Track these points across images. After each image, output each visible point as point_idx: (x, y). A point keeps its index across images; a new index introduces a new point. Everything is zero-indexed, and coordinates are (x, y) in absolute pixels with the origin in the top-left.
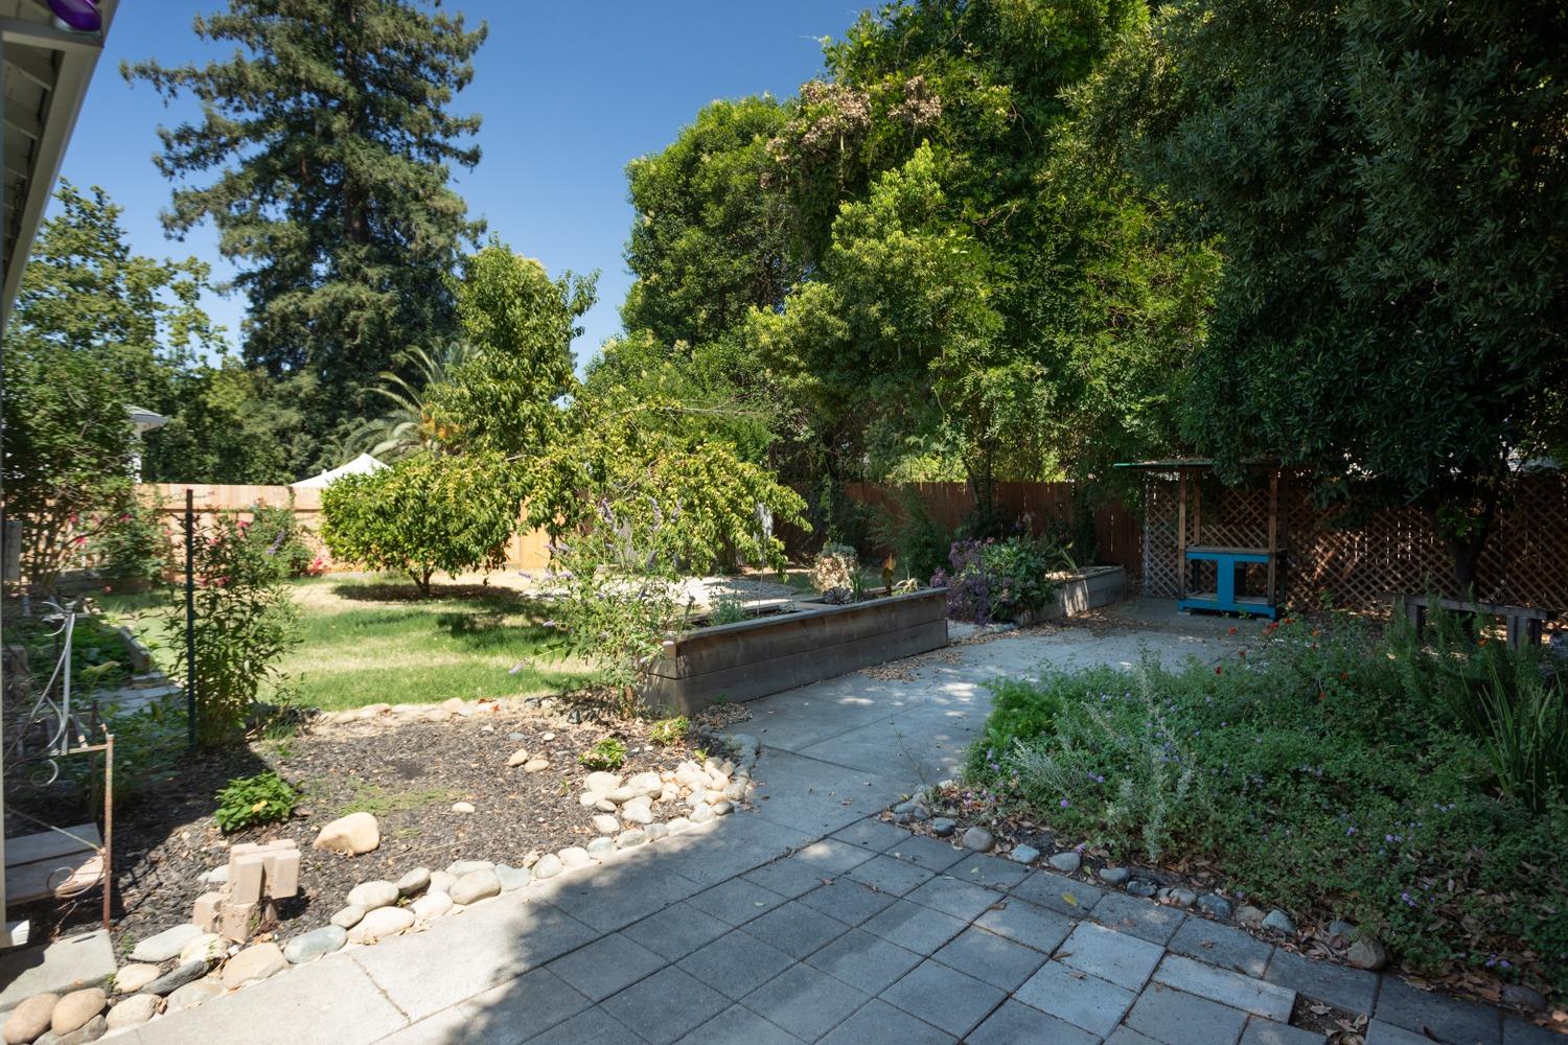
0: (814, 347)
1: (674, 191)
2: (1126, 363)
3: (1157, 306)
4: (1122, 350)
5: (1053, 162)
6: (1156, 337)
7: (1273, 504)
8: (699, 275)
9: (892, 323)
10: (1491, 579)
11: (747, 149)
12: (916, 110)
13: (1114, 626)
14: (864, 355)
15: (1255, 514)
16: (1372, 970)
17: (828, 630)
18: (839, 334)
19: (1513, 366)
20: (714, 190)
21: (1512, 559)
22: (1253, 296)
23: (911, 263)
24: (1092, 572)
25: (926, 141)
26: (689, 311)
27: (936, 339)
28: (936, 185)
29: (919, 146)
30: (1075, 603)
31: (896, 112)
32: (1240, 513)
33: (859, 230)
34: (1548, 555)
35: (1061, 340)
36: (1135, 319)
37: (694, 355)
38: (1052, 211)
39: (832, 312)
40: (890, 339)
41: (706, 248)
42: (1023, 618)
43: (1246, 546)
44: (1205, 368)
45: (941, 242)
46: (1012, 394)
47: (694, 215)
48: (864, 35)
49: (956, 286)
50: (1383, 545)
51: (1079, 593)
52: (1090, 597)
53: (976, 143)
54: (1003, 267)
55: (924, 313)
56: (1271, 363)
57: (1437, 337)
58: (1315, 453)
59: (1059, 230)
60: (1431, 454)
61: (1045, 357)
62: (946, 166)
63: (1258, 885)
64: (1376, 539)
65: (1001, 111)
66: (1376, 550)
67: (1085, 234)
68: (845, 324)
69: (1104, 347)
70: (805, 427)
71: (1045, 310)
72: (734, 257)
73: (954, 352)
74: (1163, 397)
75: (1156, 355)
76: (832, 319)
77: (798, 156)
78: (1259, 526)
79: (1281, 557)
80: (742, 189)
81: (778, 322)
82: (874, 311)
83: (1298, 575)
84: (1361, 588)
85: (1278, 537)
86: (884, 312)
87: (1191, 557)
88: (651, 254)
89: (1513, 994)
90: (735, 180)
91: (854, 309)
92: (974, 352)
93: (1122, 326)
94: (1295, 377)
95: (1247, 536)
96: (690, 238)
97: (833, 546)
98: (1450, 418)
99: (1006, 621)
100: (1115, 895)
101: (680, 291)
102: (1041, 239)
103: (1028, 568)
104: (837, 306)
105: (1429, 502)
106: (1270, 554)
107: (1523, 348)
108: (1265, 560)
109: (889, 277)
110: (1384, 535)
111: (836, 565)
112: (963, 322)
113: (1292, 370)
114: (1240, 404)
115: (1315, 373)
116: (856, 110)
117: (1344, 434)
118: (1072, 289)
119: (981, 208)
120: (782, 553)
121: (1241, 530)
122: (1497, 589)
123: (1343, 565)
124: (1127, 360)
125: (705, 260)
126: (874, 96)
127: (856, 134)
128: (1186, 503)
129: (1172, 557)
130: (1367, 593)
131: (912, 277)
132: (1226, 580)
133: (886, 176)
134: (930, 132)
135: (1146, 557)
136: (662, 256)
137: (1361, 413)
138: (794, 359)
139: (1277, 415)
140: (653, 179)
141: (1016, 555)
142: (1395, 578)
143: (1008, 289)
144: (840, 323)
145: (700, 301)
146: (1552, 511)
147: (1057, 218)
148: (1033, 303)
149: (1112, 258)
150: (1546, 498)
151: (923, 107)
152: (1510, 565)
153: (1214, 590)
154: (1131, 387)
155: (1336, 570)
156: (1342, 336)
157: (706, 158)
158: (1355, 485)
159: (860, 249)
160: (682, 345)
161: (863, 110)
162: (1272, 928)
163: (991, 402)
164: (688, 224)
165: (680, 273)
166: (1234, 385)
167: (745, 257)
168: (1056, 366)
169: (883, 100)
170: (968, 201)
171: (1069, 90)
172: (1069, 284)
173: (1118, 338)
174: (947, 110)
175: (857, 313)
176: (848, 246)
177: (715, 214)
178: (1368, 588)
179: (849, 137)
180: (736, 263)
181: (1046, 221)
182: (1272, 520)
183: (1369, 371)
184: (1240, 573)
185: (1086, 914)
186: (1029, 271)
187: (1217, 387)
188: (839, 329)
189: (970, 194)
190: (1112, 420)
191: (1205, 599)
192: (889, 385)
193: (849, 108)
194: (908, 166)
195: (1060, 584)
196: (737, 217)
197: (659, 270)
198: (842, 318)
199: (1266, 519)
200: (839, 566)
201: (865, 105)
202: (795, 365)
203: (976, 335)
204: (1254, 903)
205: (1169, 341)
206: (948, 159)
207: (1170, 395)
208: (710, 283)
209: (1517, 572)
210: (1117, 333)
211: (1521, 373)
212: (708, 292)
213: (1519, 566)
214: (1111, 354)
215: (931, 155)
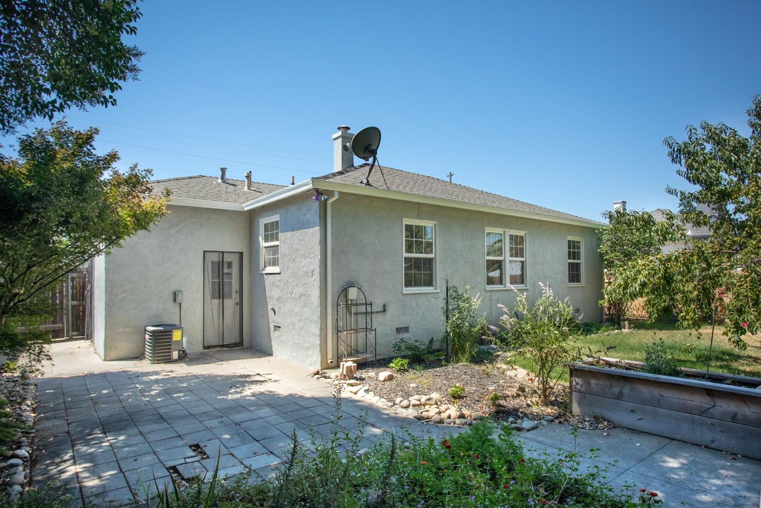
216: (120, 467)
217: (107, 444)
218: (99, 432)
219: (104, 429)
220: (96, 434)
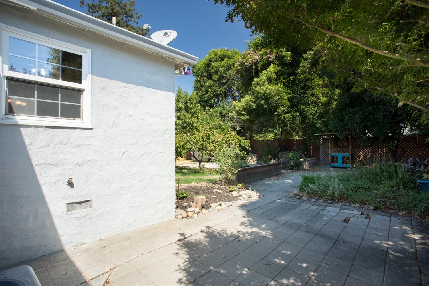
0: (248, 110)
1: (205, 71)
2: (316, 112)
3: (324, 99)
4: (315, 109)
5: (301, 69)
6: (323, 106)
7: (351, 143)
8: (212, 92)
9: (266, 104)
10: (400, 158)
11: (223, 62)
12: (269, 57)
13: (316, 170)
14: (259, 111)
15: (346, 145)
16: (373, 210)
17: (260, 170)
18: (254, 107)
19: (399, 114)
20: (215, 71)
21: (404, 154)
22: (347, 100)
23: (271, 92)
24: (309, 159)
25: (272, 64)
26: (209, 100)
27: (276, 108)
28: (275, 74)
29: (271, 65)
30: (306, 166)
31: (265, 58)
32: (342, 145)
33: (258, 84)
34: (414, 154)
35: (302, 107)
36: (318, 102)
37: (211, 110)
38: (300, 79)
39: (252, 102)
40: (266, 108)
41: (214, 85)
42: (296, 169)
43: (344, 152)
44: (335, 114)
45: (277, 87)
46: (292, 119)
47: (210, 77)
48: (257, 40)
49: (280, 96)
50: (376, 152)
51: (307, 164)
52: (309, 164)
53: (283, 64)
54: (289, 91)
55: (274, 102)
56: (350, 113)
57: (384, 108)
58: (360, 132)
59: (301, 83)
60: (384, 131)
61: (298, 111)
62: (276, 69)
63: (354, 201)
64: (374, 150)
65: (289, 58)
66: (374, 153)
67: (307, 84)
68: (255, 105)
69: (311, 108)
70: (238, 127)
71: (298, 100)
72: (221, 87)
73: (280, 111)
74: (325, 119)
75: (323, 110)
76: (252, 104)
77: (243, 68)
78: (347, 148)
79: (352, 155)
80: (223, 71)
81: (239, 104)
82: (262, 102)
83: (356, 159)
84: (371, 161)
85: (352, 150)
86: (264, 102)
87: (332, 155)
88: (199, 86)
89: (393, 211)
90: (220, 69)
91: (257, 102)
92: (284, 110)
93: (316, 104)
94: (355, 116)
95: (344, 150)
96: (209, 83)
97: (251, 154)
98: (387, 124)
99: (292, 169)
100: (331, 204)
101: (207, 95)
102: (297, 85)
103: (297, 158)
104: (253, 101)
105: (384, 141)
106: (350, 154)
107: (402, 110)
108: (349, 155)
109: (266, 95)
110: (376, 149)
111: (252, 158)
112: (281, 104)
113: (355, 114)
114: (343, 121)
115: (360, 115)
116: (256, 58)
117: (366, 128)
118: (304, 96)
119: (284, 79)
120: (246, 155)
121: (343, 149)
122: (402, 161)
123: (367, 156)
124: (317, 111)
125: (214, 88)
126: (260, 55)
127: (256, 63)
128: (331, 143)
129: (327, 155)
130: (372, 162)
131: (271, 94)
132: (340, 160)
133: (263, 72)
134: (272, 62)
135: (321, 156)
136: (202, 87)
137: (369, 123)
138: (243, 112)
139: (352, 124)
140: (200, 69)
141: (293, 155)
142: (379, 159)
143: (290, 96)
144: (254, 105)
145: (212, 98)
146: (413, 143)
147: (301, 80)
148: (296, 99)
149: (313, 89)
150: (412, 140)
151: (271, 56)
152: (404, 155)
153: (337, 163)
154: (318, 117)
155: (365, 158)
156: (365, 108)
157: (213, 64)
158: (369, 138)
159: (259, 89)
160: (208, 108)
161: (258, 58)
162: (357, 206)
163: (287, 121)
164: (208, 79)
165: (207, 91)
166: (342, 117)
167: (223, 87)
168: (301, 112)
169: (262, 55)
170: (281, 77)
171: (305, 55)
172: (304, 95)
173: (315, 106)
174: (276, 57)
175: (258, 102)
176: (256, 88)
177: (215, 77)
178: (373, 161)
179: (255, 64)
180: (221, 88)
181: (298, 81)
182: (350, 147)
183: (371, 115)
184: (343, 158)
185: (327, 206)
186: (295, 92)
187: (338, 118)
188: (254, 106)
189: (281, 76)
190: (314, 124)
191: (335, 165)
192: (265, 118)
193: (255, 57)
194: (268, 70)
195: (303, 162)
196: (221, 77)
197: (201, 90)
198: (254, 103)
199: (349, 146)
200: (253, 158)
201: (258, 57)
202: (244, 114)
203: (284, 107)
204: (354, 204)
205: (327, 107)
206: (276, 68)
207: (327, 119)
208: (215, 93)
209: (406, 157)
210: (314, 105)
211: (401, 115)
212: (214, 95)
213: (406, 155)
214: (313, 110)
215: (273, 67)
216: (390, 228)
217: (390, 243)
218: (391, 256)
219: (386, 256)
220: (393, 255)
